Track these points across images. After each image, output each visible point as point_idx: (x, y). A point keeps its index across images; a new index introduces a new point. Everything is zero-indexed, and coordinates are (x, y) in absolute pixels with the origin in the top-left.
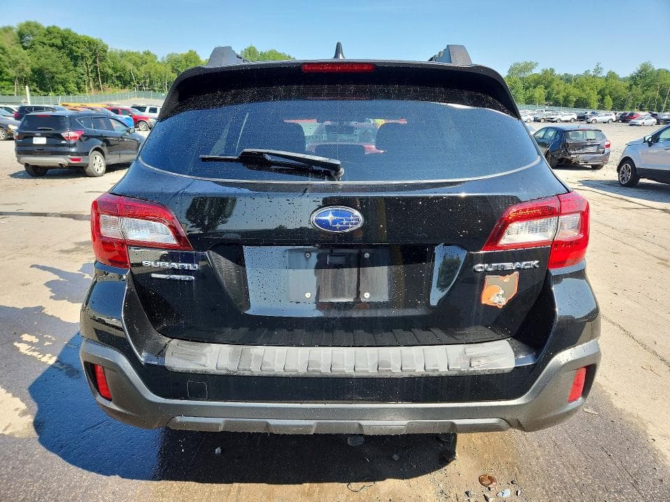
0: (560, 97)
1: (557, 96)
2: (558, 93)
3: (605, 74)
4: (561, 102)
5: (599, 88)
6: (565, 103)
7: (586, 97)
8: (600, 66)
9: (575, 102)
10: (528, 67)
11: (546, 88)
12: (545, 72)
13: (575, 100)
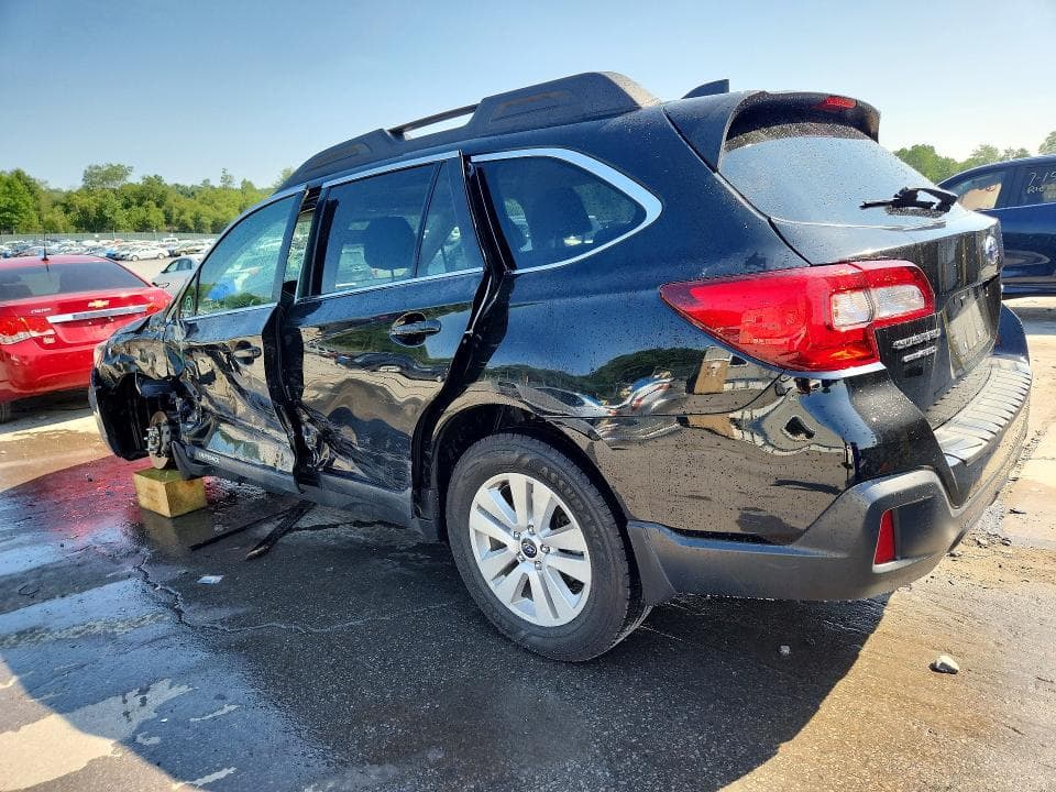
0: (188, 218)
1: (183, 217)
2: (182, 213)
3: (237, 185)
4: (192, 226)
5: (238, 203)
6: (199, 229)
7: (224, 217)
8: (228, 173)
9: (212, 226)
10: (116, 173)
11: (158, 205)
12: (149, 181)
13: (210, 222)
